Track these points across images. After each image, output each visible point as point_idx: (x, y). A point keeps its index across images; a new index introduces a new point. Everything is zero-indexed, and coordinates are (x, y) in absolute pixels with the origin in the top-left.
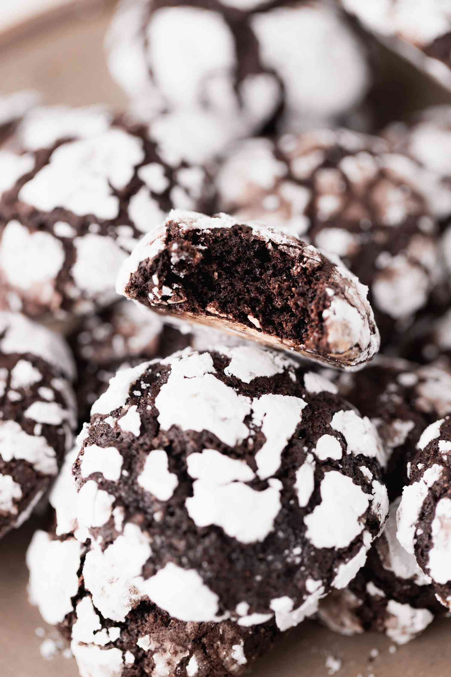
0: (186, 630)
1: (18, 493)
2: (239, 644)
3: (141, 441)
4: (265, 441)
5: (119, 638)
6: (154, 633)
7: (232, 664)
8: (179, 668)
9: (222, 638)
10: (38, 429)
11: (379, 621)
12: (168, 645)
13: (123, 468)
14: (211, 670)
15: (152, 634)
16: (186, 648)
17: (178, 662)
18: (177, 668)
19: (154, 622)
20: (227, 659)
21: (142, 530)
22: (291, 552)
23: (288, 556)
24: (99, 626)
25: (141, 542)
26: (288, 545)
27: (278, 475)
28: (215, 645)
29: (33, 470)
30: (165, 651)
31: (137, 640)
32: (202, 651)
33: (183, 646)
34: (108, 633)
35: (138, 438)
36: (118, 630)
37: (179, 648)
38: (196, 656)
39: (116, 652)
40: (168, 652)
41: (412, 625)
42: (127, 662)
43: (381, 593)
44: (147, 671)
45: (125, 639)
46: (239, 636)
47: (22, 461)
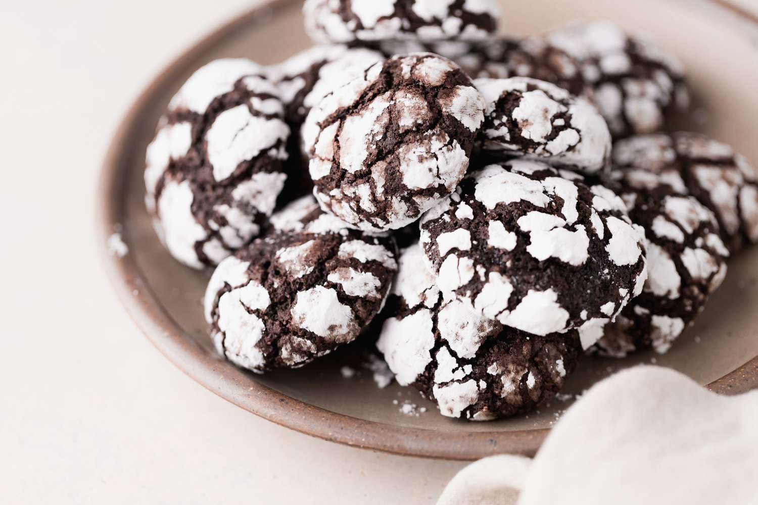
0: (523, 352)
1: (378, 283)
2: (560, 359)
3: (477, 221)
4: (564, 202)
5: (472, 372)
6: (499, 360)
7: (557, 377)
8: (521, 384)
9: (548, 356)
10: (376, 241)
11: (646, 336)
12: (511, 367)
13: (472, 240)
14: (543, 383)
15: (498, 362)
16: (525, 367)
17: (520, 379)
18: (520, 384)
19: (499, 351)
20: (554, 371)
21: (502, 275)
22: (602, 273)
23: (601, 276)
24: (457, 365)
25: (504, 282)
26: (599, 268)
27: (580, 221)
28: (544, 362)
29: (383, 267)
30: (509, 372)
31: (487, 370)
32: (535, 368)
33: (522, 366)
34: (463, 370)
35: (473, 221)
36: (470, 366)
37: (519, 368)
38: (532, 372)
39: (472, 382)
40: (512, 372)
41: (671, 333)
42: (481, 389)
43: (646, 311)
44: (497, 392)
45: (477, 371)
46: (559, 353)
47: (374, 261)
